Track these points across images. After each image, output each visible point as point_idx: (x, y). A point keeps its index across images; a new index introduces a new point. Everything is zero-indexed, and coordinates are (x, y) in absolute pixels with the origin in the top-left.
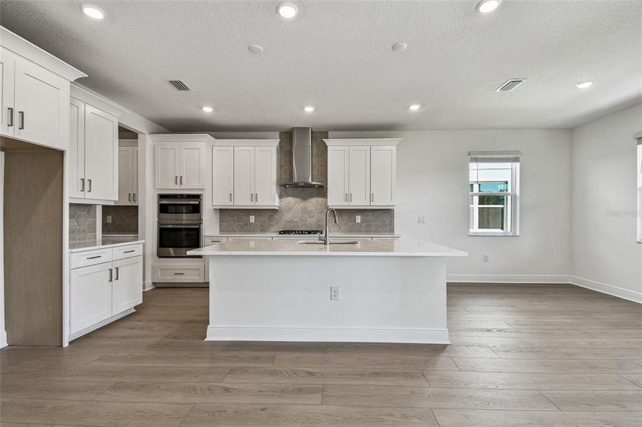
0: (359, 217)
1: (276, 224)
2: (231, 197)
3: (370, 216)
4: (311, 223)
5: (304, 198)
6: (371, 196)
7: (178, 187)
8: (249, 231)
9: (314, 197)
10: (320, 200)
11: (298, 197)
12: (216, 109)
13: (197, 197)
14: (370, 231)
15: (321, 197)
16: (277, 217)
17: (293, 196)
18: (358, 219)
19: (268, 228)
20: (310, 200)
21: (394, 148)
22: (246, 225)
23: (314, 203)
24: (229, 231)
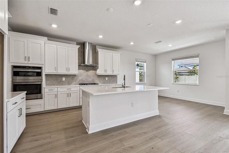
0: (107, 78)
1: (75, 81)
2: (56, 69)
3: (110, 78)
4: (90, 80)
5: (87, 71)
6: (113, 70)
7: (26, 62)
8: (62, 84)
9: (91, 70)
10: (93, 71)
11: (84, 70)
12: (59, 26)
13: (40, 68)
14: (110, 83)
15: (94, 70)
16: (75, 78)
17: (83, 69)
18: (107, 79)
19: (71, 83)
20: (89, 71)
21: (119, 55)
22: (60, 82)
23: (91, 72)
24: (51, 85)
